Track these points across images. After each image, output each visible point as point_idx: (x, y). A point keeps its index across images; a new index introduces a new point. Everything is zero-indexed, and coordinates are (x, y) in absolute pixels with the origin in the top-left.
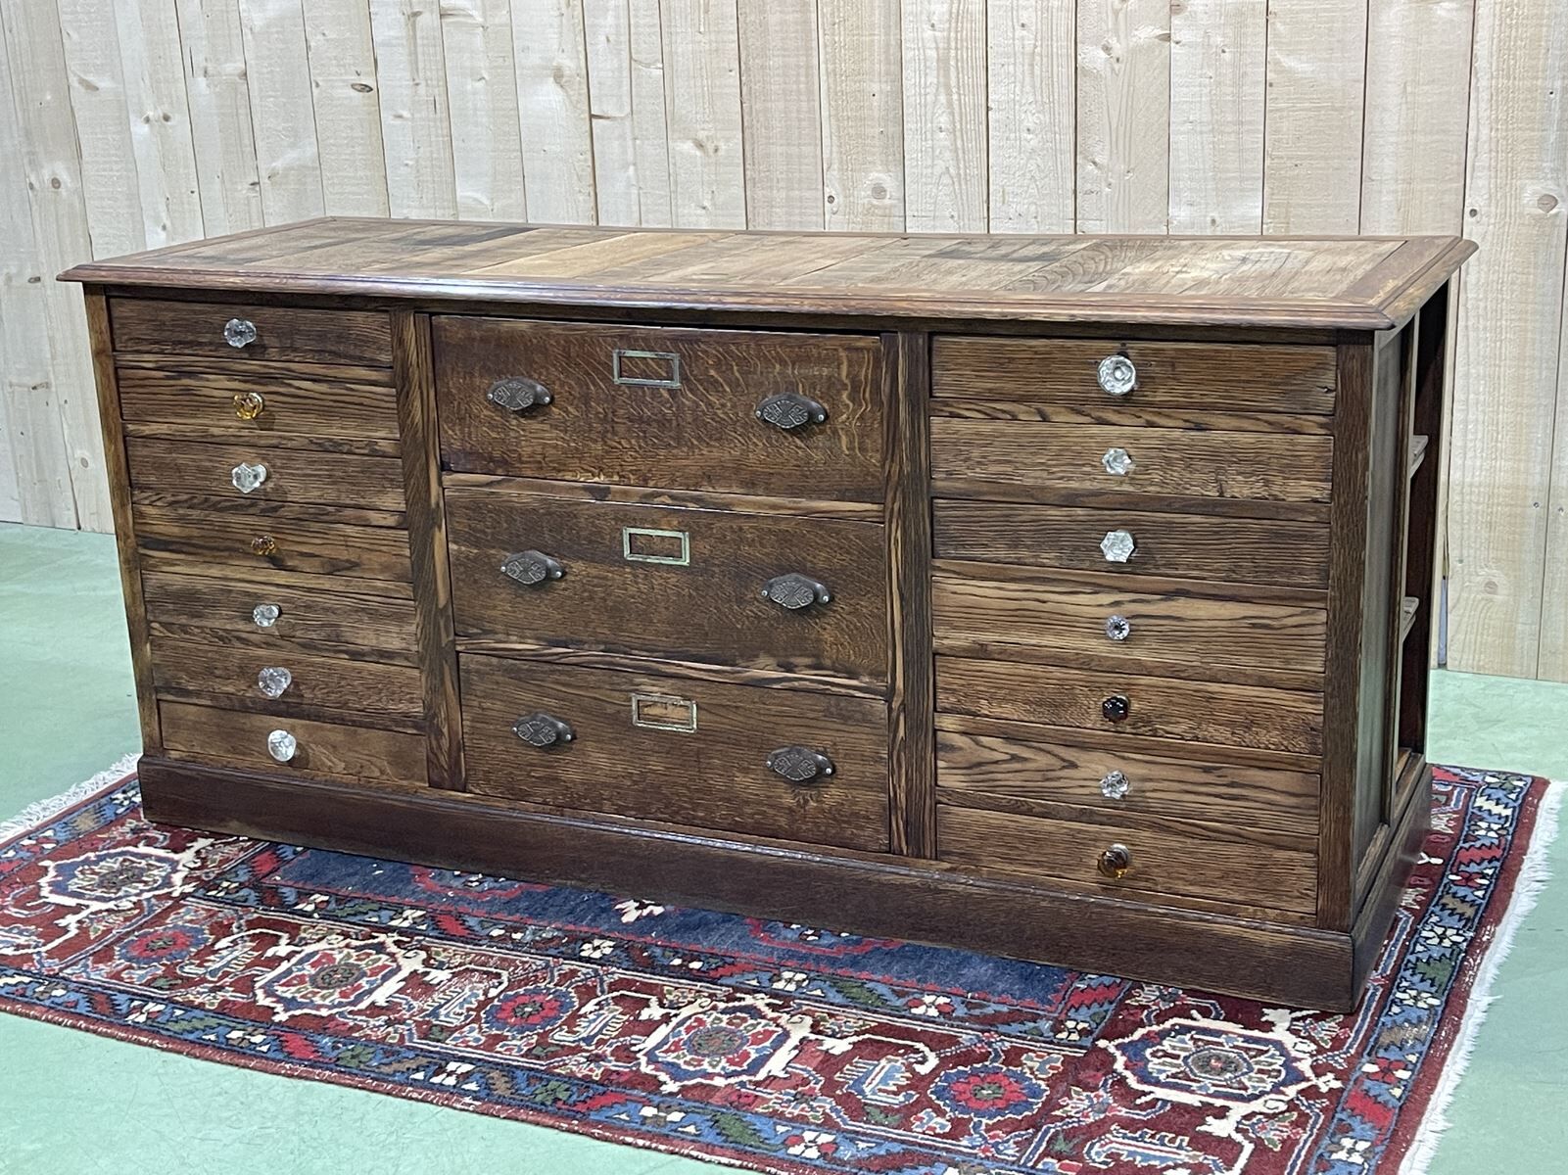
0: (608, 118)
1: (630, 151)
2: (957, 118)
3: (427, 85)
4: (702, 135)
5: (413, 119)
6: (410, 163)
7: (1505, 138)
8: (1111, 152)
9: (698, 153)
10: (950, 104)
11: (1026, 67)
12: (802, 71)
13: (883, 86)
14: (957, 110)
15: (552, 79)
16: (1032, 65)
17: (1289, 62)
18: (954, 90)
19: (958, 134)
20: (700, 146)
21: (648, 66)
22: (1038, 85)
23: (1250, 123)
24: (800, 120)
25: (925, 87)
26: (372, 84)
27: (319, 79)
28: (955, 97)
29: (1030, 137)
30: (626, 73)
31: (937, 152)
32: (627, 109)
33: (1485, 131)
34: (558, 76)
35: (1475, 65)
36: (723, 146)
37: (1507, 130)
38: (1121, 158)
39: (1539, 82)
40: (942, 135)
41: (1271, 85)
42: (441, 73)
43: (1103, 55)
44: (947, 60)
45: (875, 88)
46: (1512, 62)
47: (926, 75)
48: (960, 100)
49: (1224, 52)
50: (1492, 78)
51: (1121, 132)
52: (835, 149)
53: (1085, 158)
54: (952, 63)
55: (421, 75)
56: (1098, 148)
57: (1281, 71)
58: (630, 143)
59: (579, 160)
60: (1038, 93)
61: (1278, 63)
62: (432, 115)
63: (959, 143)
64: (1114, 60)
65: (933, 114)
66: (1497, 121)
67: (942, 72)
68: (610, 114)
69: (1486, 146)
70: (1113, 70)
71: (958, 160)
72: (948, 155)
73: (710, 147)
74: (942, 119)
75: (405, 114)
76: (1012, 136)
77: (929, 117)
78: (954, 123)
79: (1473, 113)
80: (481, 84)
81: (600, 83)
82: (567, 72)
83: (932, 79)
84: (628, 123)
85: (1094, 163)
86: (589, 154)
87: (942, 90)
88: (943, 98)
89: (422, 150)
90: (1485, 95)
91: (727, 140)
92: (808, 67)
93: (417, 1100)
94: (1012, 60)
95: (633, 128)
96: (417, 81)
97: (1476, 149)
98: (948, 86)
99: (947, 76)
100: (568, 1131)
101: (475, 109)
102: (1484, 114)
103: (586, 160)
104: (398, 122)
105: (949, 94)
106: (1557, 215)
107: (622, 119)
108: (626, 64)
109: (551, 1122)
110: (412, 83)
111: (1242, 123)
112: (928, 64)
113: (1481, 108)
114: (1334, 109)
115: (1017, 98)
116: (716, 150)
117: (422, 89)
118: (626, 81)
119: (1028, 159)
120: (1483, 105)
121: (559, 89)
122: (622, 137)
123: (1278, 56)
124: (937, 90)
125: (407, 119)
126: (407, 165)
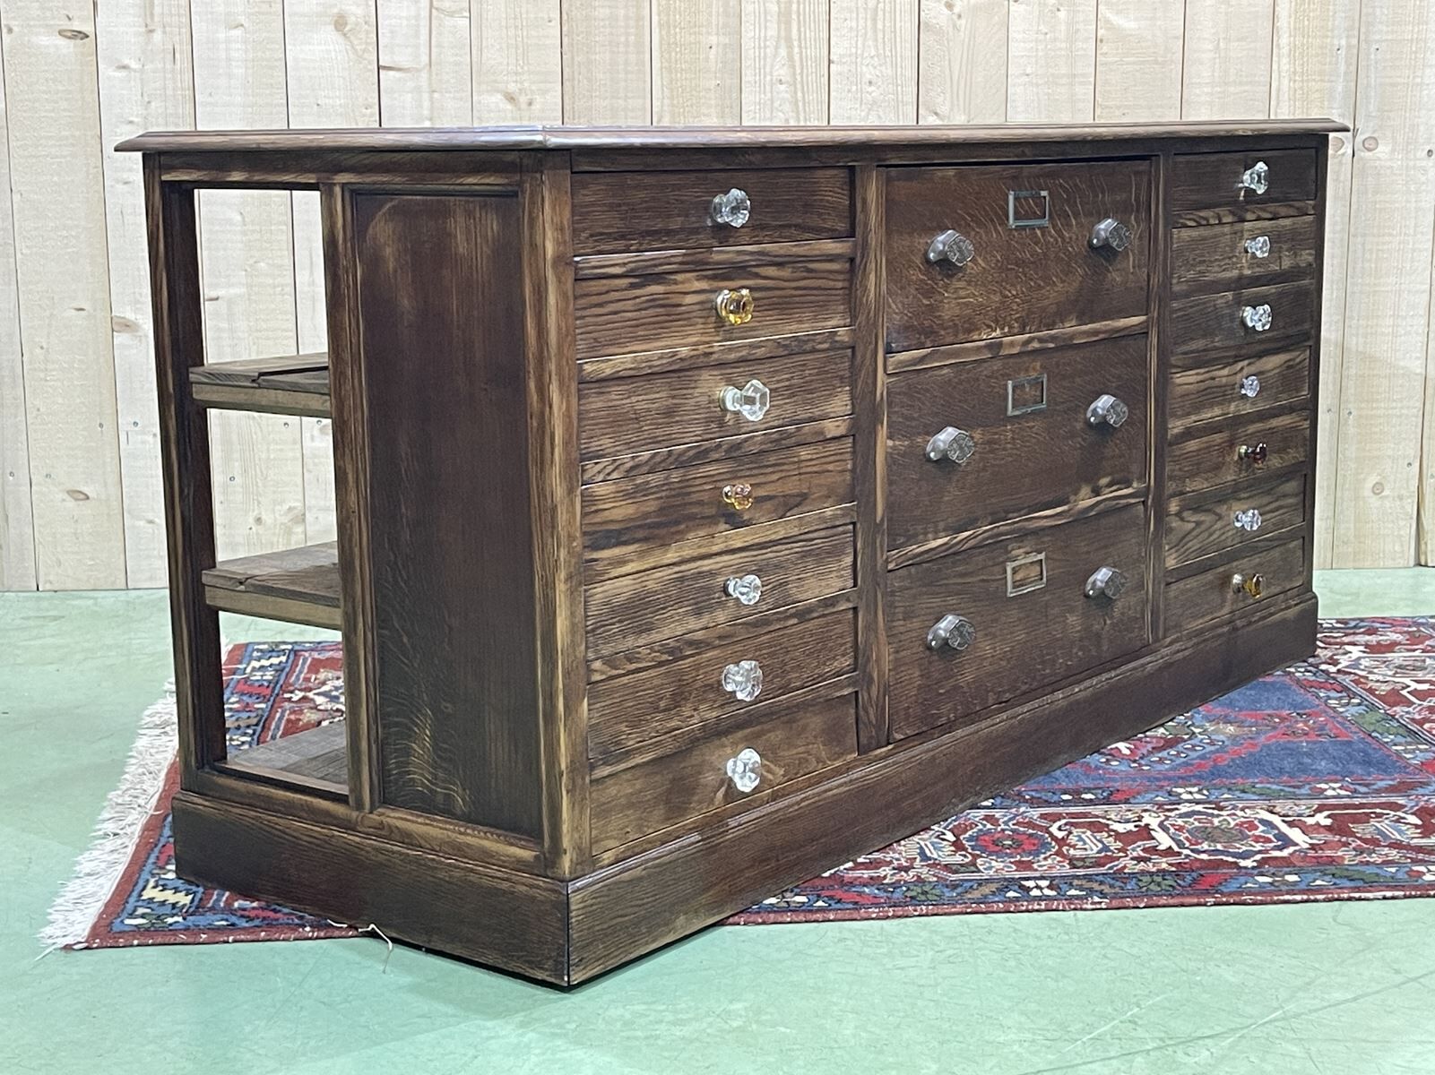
0: (399, 70)
1: (426, 104)
2: (798, 71)
3: (164, 32)
4: (512, 87)
5: (142, 71)
6: (135, 120)
7: (1302, 88)
8: (952, 102)
9: (509, 107)
10: (790, 57)
11: (869, 23)
12: (632, 23)
13: (721, 39)
14: (798, 64)
15: (332, 27)
16: (875, 20)
17: (1117, 20)
18: (796, 43)
19: (799, 86)
20: (511, 98)
21: (451, 14)
22: (880, 41)
23: (1083, 75)
24: (627, 72)
25: (765, 40)
26: (88, 29)
27: (13, 23)
28: (796, 50)
29: (872, 88)
30: (424, 23)
31: (776, 104)
32: (425, 59)
33: (1285, 82)
34: (340, 23)
35: (1277, 25)
36: (538, 99)
37: (1302, 81)
38: (962, 108)
39: (1329, 40)
40: (783, 87)
41: (1101, 41)
42: (185, 20)
43: (946, 11)
44: (789, 13)
45: (713, 40)
46: (1306, 23)
47: (766, 28)
48: (801, 53)
49: (1058, 10)
50: (1290, 36)
51: (962, 85)
52: (666, 101)
53: (927, 109)
54: (794, 16)
55: (156, 19)
56: (940, 100)
57: (1111, 27)
58: (426, 96)
59: (364, 115)
60: (880, 47)
61: (1107, 21)
62: (169, 66)
63: (799, 94)
64: (955, 17)
65: (772, 66)
66: (1295, 73)
67: (783, 26)
68: (405, 65)
69: (1286, 95)
70: (955, 26)
71: (798, 113)
72: (787, 107)
73: (523, 99)
74: (782, 72)
75: (134, 65)
76: (854, 88)
77: (768, 70)
78: (794, 74)
79: (1275, 67)
80: (238, 32)
81: (392, 32)
82: (352, 19)
83: (772, 32)
84: (424, 75)
85: (936, 114)
86: (377, 107)
87: (783, 42)
88: (783, 52)
89: (153, 104)
90: (1285, 51)
91: (545, 92)
92: (639, 18)
93: (1037, 911)
94: (854, 15)
95: (430, 79)
96: (150, 28)
97: (1278, 97)
98: (789, 39)
99: (789, 30)
100: (1215, 904)
101: (229, 59)
102: (1285, 67)
103: (372, 115)
104: (123, 73)
105: (790, 47)
106: (1343, 154)
107: (418, 70)
108: (425, 13)
109: (1195, 900)
110: (143, 29)
111: (1074, 76)
112: (769, 18)
113: (1284, 64)
114: (1156, 62)
115: (859, 52)
116: (530, 104)
117: (157, 36)
118: (424, 31)
119: (870, 110)
120: (1285, 60)
121: (341, 39)
122: (418, 89)
123: (1108, 15)
124: (777, 42)
125: (135, 71)
126: (131, 122)
